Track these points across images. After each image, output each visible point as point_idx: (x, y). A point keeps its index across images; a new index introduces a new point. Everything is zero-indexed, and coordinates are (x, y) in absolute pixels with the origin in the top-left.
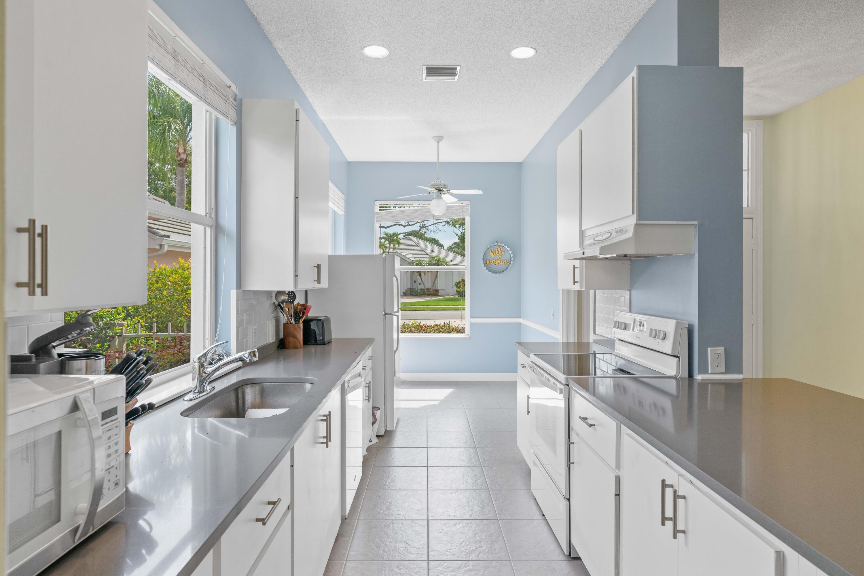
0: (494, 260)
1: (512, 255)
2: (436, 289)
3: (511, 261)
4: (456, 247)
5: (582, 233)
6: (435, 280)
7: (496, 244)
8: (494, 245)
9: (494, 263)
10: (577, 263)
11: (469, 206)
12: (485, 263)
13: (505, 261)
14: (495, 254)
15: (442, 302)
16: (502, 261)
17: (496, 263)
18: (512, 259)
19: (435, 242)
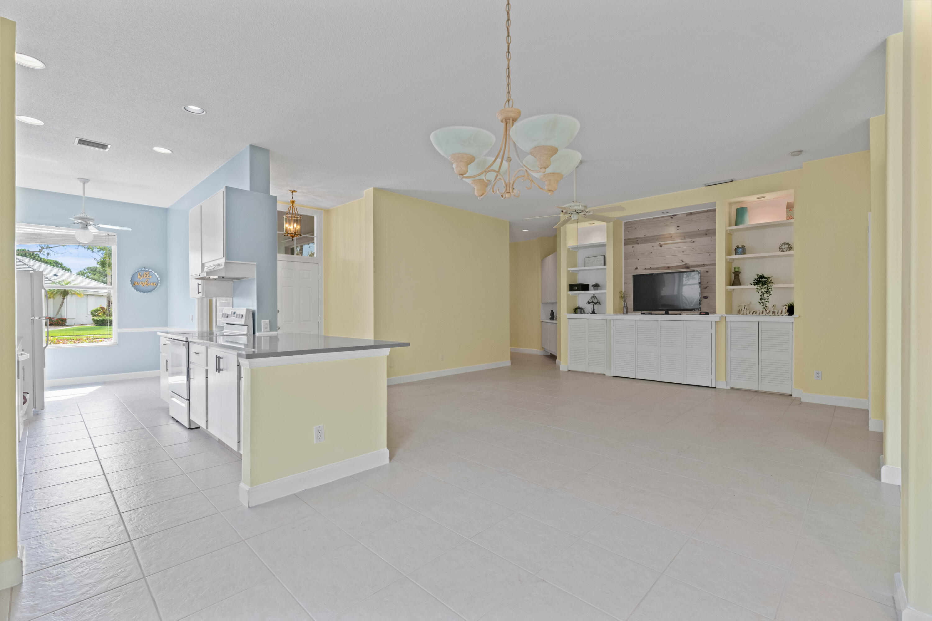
0: (142, 282)
1: (159, 279)
2: (62, 318)
3: (158, 283)
4: (90, 273)
5: (203, 265)
6: (60, 308)
7: (144, 269)
8: (142, 270)
9: (142, 284)
10: (200, 281)
11: (116, 236)
12: (133, 284)
13: (153, 283)
14: (143, 277)
15: (73, 331)
16: (149, 283)
17: (144, 285)
18: (159, 282)
19: (57, 266)
